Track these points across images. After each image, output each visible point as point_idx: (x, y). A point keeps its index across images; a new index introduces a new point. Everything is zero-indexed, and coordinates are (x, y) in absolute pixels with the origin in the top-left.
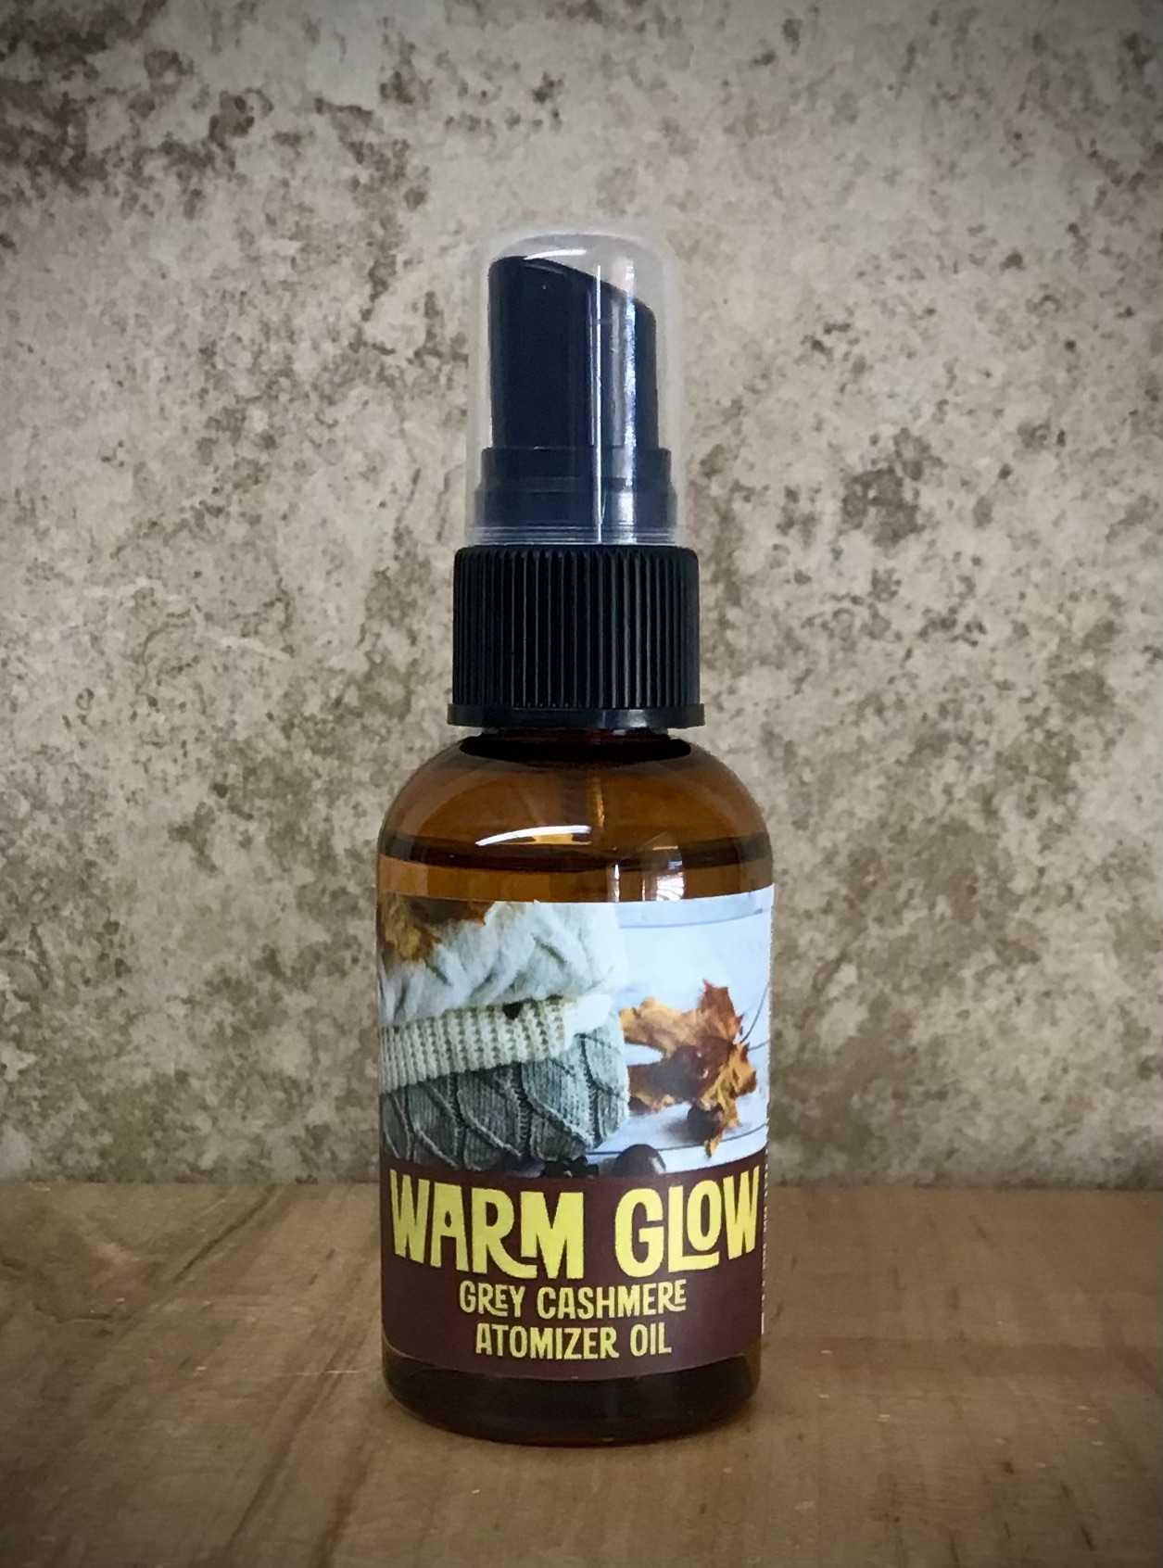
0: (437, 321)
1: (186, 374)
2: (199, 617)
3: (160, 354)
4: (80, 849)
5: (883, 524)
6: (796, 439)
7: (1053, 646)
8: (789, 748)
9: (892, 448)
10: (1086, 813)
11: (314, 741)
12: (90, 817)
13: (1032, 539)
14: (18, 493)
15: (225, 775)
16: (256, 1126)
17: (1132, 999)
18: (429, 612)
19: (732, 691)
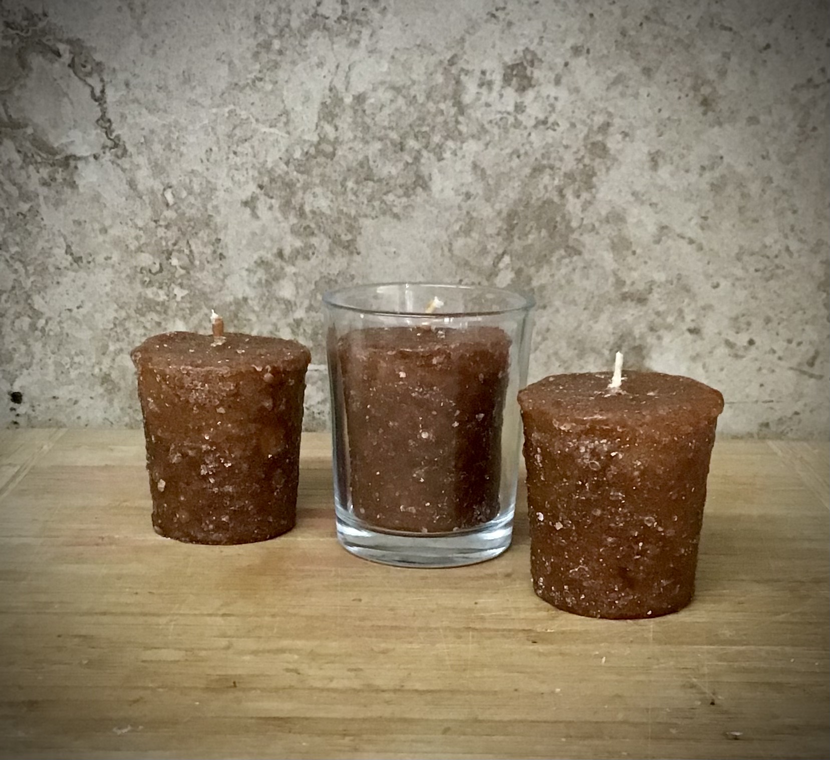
0: (346, 6)
1: (249, 27)
2: (253, 120)
3: (240, 19)
4: (206, 210)
5: (520, 85)
6: (485, 52)
7: (586, 130)
8: (483, 170)
9: (522, 54)
10: (600, 196)
11: (298, 168)
12: (211, 198)
13: (577, 90)
14: (184, 72)
15: (263, 182)
16: (274, 319)
17: (619, 269)
18: (342, 119)
19: (461, 148)
